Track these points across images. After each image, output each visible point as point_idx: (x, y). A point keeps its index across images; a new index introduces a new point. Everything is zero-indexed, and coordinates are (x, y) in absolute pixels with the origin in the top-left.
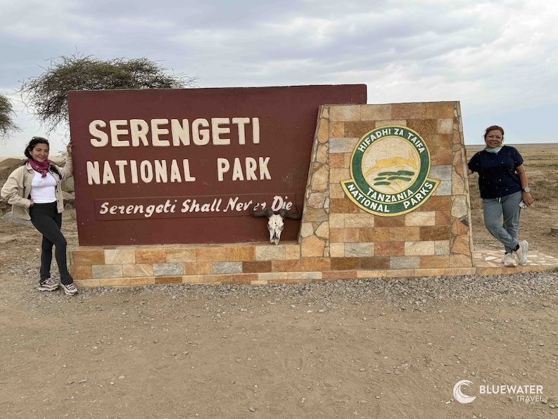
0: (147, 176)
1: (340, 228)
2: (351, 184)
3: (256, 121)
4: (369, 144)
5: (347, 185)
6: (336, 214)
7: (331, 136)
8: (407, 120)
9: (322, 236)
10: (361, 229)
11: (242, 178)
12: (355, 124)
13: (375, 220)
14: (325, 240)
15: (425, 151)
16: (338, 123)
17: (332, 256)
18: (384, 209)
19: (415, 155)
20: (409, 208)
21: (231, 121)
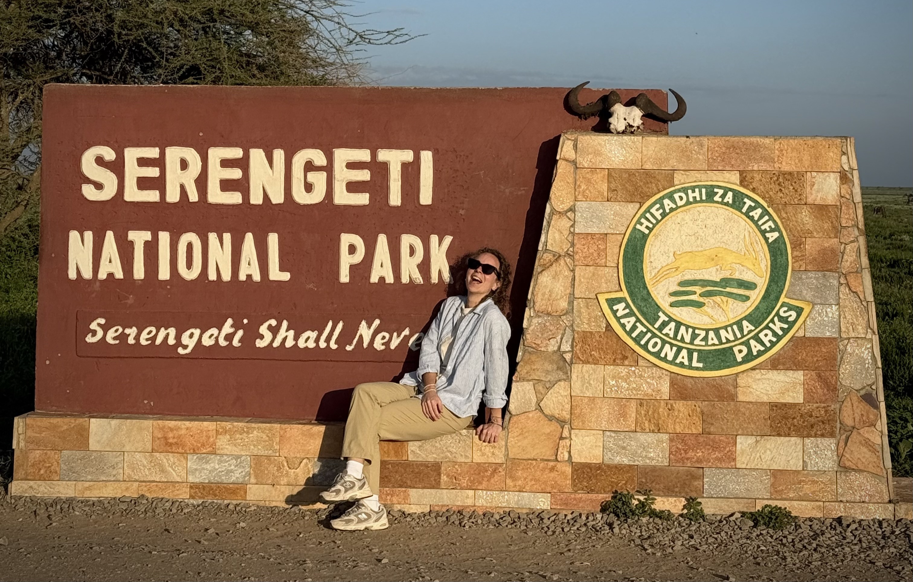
0: (189, 265)
1: (594, 398)
2: (619, 300)
3: (427, 157)
4: (659, 218)
5: (612, 302)
6: (587, 367)
7: (580, 197)
8: (741, 173)
9: (556, 413)
10: (641, 403)
11: (390, 279)
12: (630, 173)
13: (673, 384)
14: (562, 422)
15: (780, 240)
16: (593, 170)
17: (576, 459)
18: (690, 359)
19: (758, 248)
20: (746, 360)
21: (374, 155)
